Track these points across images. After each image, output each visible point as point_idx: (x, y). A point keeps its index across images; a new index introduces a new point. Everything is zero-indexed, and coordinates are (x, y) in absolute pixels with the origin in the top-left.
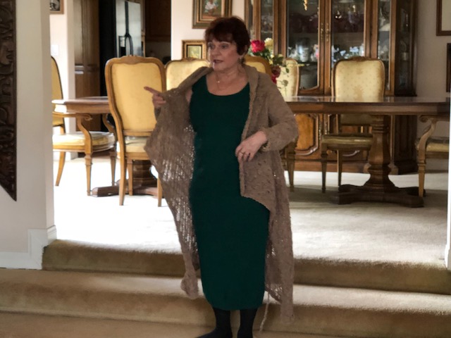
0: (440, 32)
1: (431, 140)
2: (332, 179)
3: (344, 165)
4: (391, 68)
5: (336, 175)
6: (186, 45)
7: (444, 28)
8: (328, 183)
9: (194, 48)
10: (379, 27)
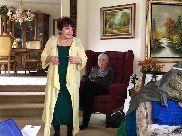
10: (39, 33)
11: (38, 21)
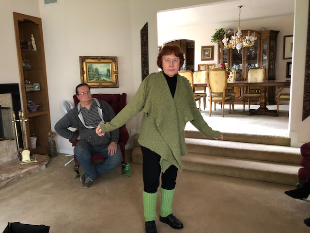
0: (284, 58)
1: (281, 95)
2: (247, 107)
3: (251, 102)
4: (267, 71)
5: (248, 105)
6: (199, 66)
7: (286, 57)
8: (245, 108)
9: (202, 67)
10: (263, 57)
11: (262, 43)
